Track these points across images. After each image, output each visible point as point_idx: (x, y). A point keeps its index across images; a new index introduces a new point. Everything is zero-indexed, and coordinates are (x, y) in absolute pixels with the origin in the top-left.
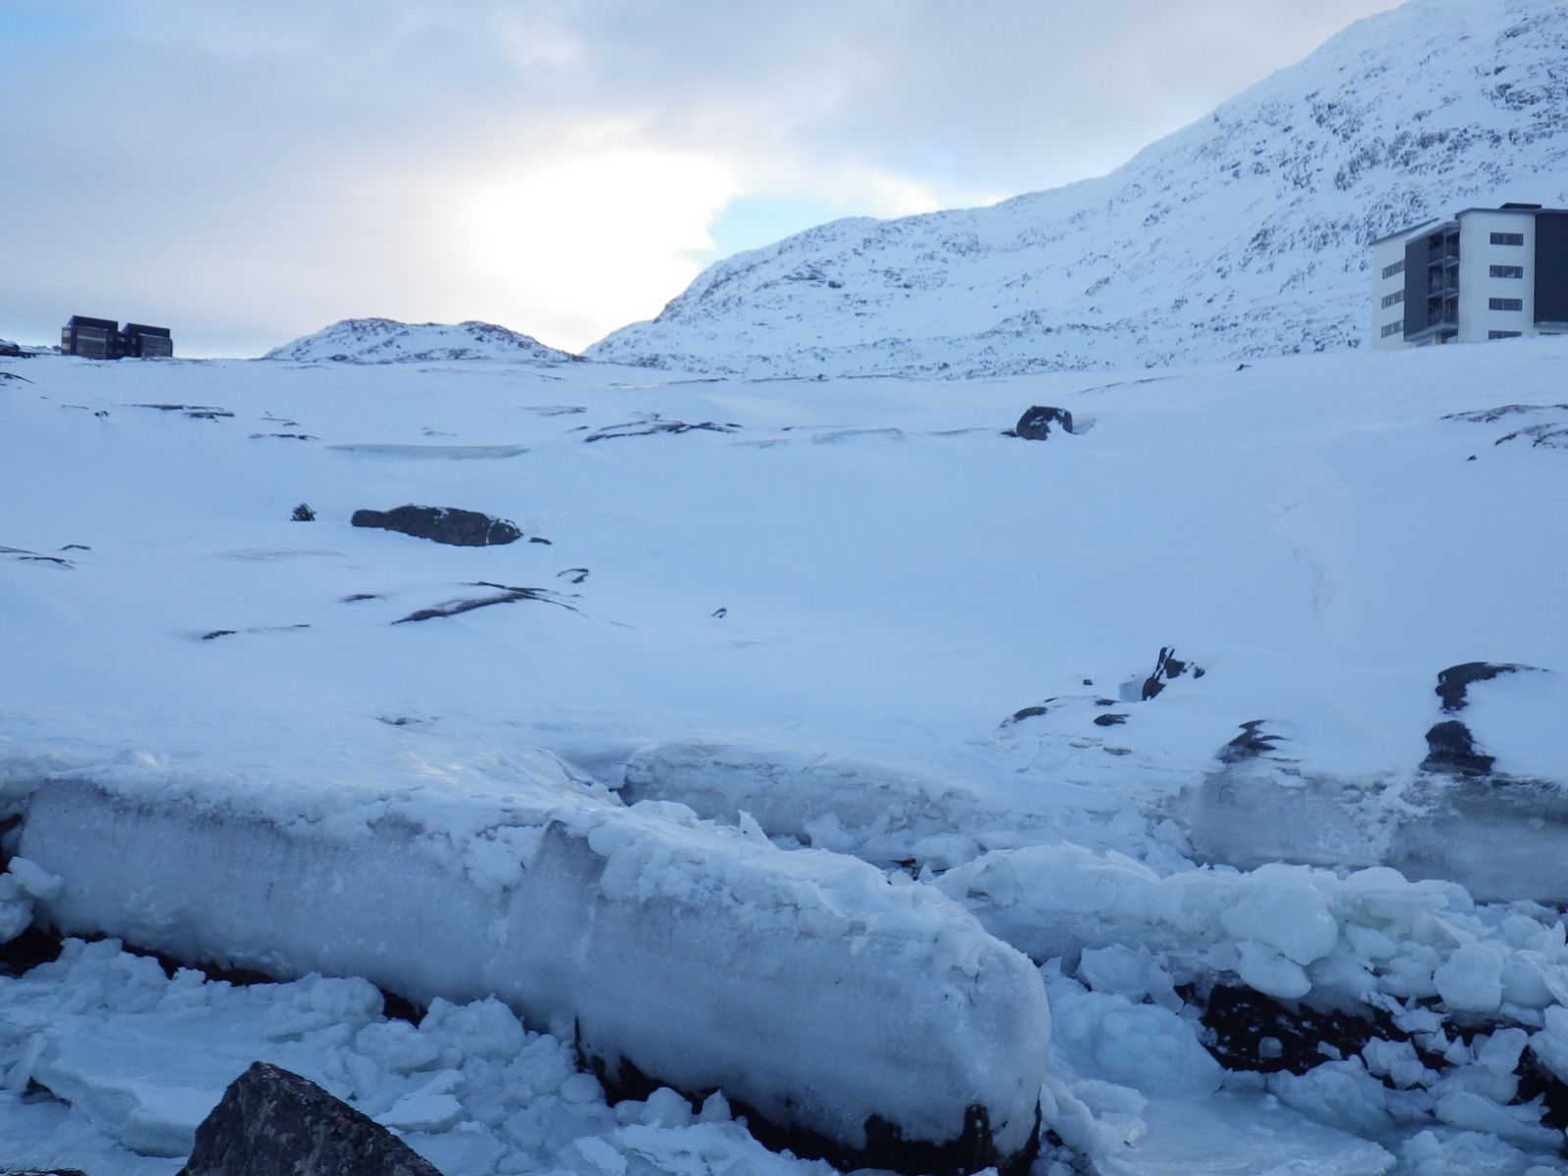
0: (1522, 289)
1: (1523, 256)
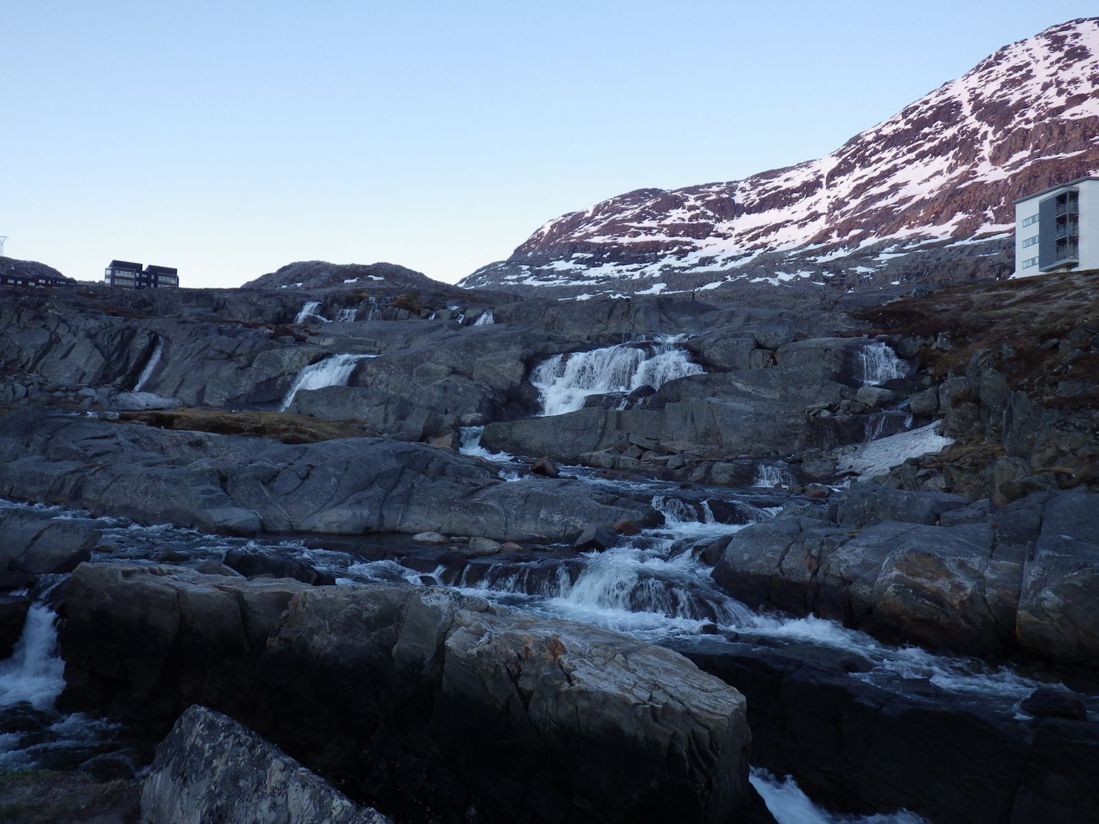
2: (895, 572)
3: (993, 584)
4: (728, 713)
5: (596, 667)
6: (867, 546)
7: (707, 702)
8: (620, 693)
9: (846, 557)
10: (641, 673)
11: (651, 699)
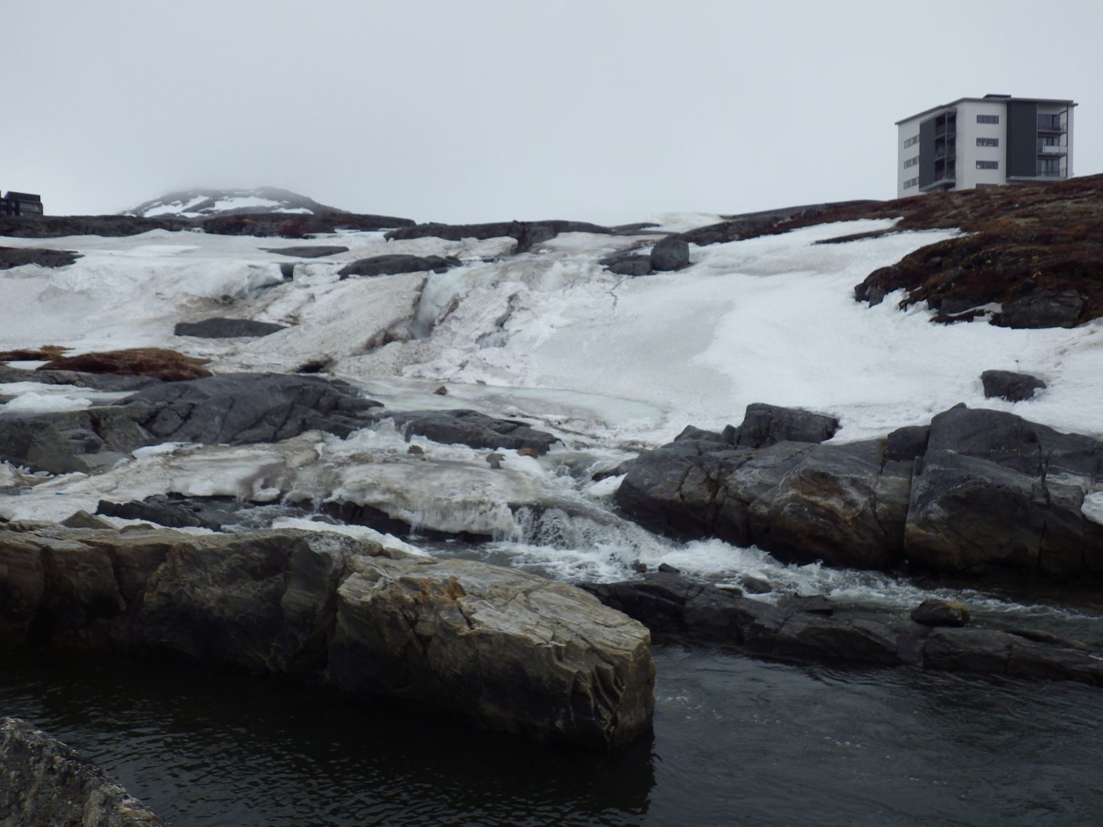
0: (997, 154)
1: (997, 131)
2: (791, 492)
3: (882, 499)
4: (633, 646)
5: (498, 607)
6: (765, 467)
7: (611, 637)
8: (522, 634)
9: (743, 479)
10: (543, 612)
11: (553, 638)
